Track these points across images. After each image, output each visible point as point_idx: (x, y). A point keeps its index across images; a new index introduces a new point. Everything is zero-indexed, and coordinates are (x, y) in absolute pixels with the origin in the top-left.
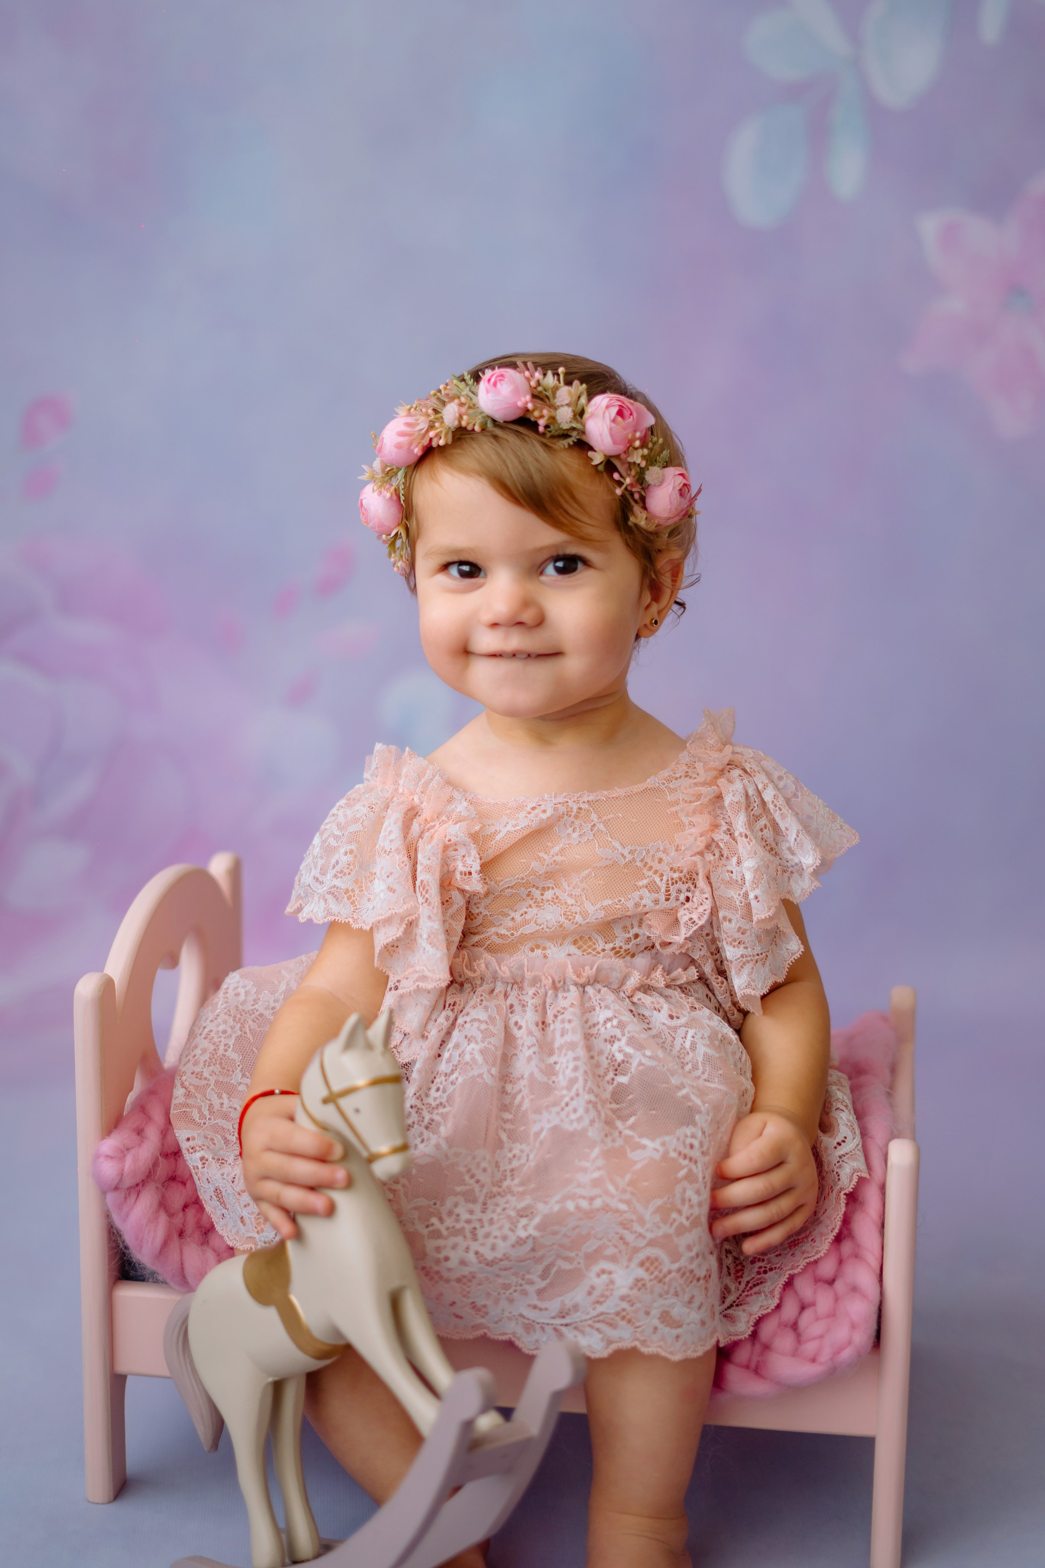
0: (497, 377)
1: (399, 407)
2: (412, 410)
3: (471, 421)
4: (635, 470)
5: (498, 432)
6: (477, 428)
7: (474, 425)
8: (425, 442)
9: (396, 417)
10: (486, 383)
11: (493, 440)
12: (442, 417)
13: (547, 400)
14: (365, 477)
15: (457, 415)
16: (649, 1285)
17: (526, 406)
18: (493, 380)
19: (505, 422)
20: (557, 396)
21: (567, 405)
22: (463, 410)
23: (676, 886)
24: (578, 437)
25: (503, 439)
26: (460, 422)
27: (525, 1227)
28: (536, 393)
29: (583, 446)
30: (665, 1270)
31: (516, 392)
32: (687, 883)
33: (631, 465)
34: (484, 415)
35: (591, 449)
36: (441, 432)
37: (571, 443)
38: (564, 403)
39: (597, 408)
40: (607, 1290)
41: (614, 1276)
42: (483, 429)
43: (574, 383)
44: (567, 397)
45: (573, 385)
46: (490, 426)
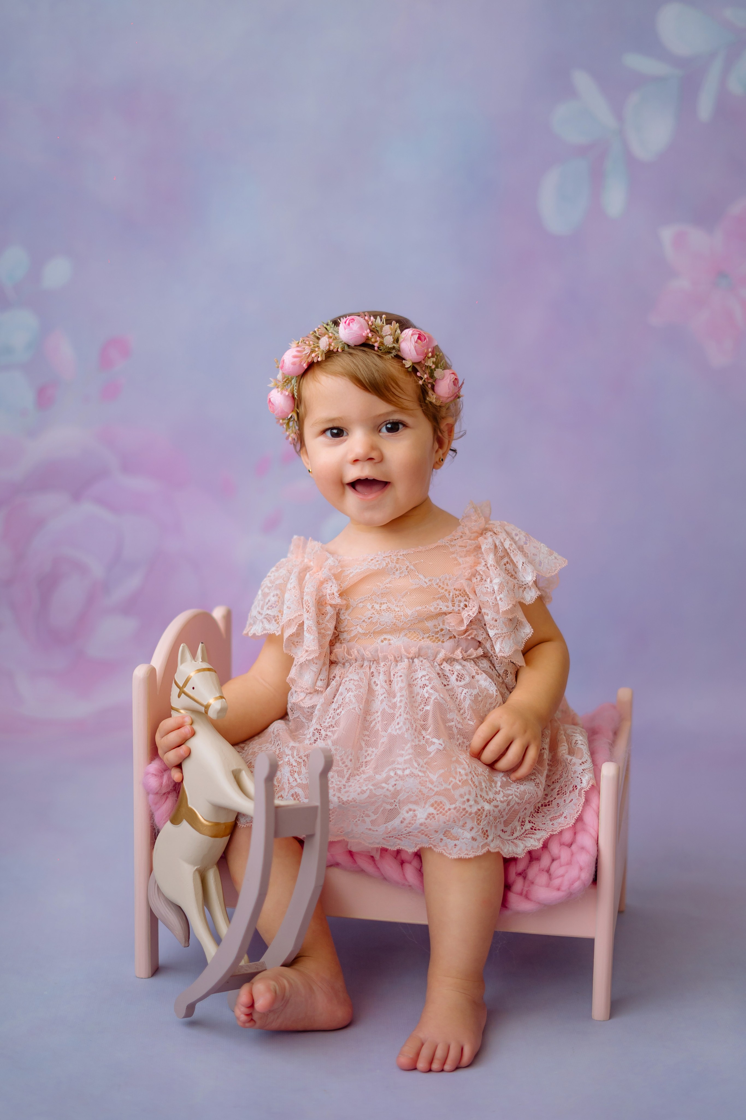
0: (350, 320)
2: (300, 343)
3: (336, 346)
4: (428, 371)
5: (351, 351)
6: (340, 350)
7: (338, 348)
8: (309, 360)
9: (291, 348)
10: (344, 323)
11: (349, 356)
12: (319, 345)
13: (378, 333)
14: (272, 385)
15: (328, 343)
16: (436, 817)
17: (367, 336)
18: (347, 322)
19: (355, 346)
20: (383, 330)
21: (390, 335)
22: (331, 340)
23: (458, 598)
24: (396, 353)
25: (354, 354)
26: (329, 347)
27: (367, 785)
28: (372, 329)
29: (399, 358)
30: (446, 809)
31: (361, 328)
32: (464, 596)
33: (426, 368)
34: (343, 343)
35: (404, 359)
36: (319, 353)
37: (393, 356)
38: (387, 334)
39: (406, 336)
40: (412, 820)
41: (416, 812)
42: (343, 351)
43: (393, 323)
44: (389, 331)
45: (392, 324)
46: (346, 348)
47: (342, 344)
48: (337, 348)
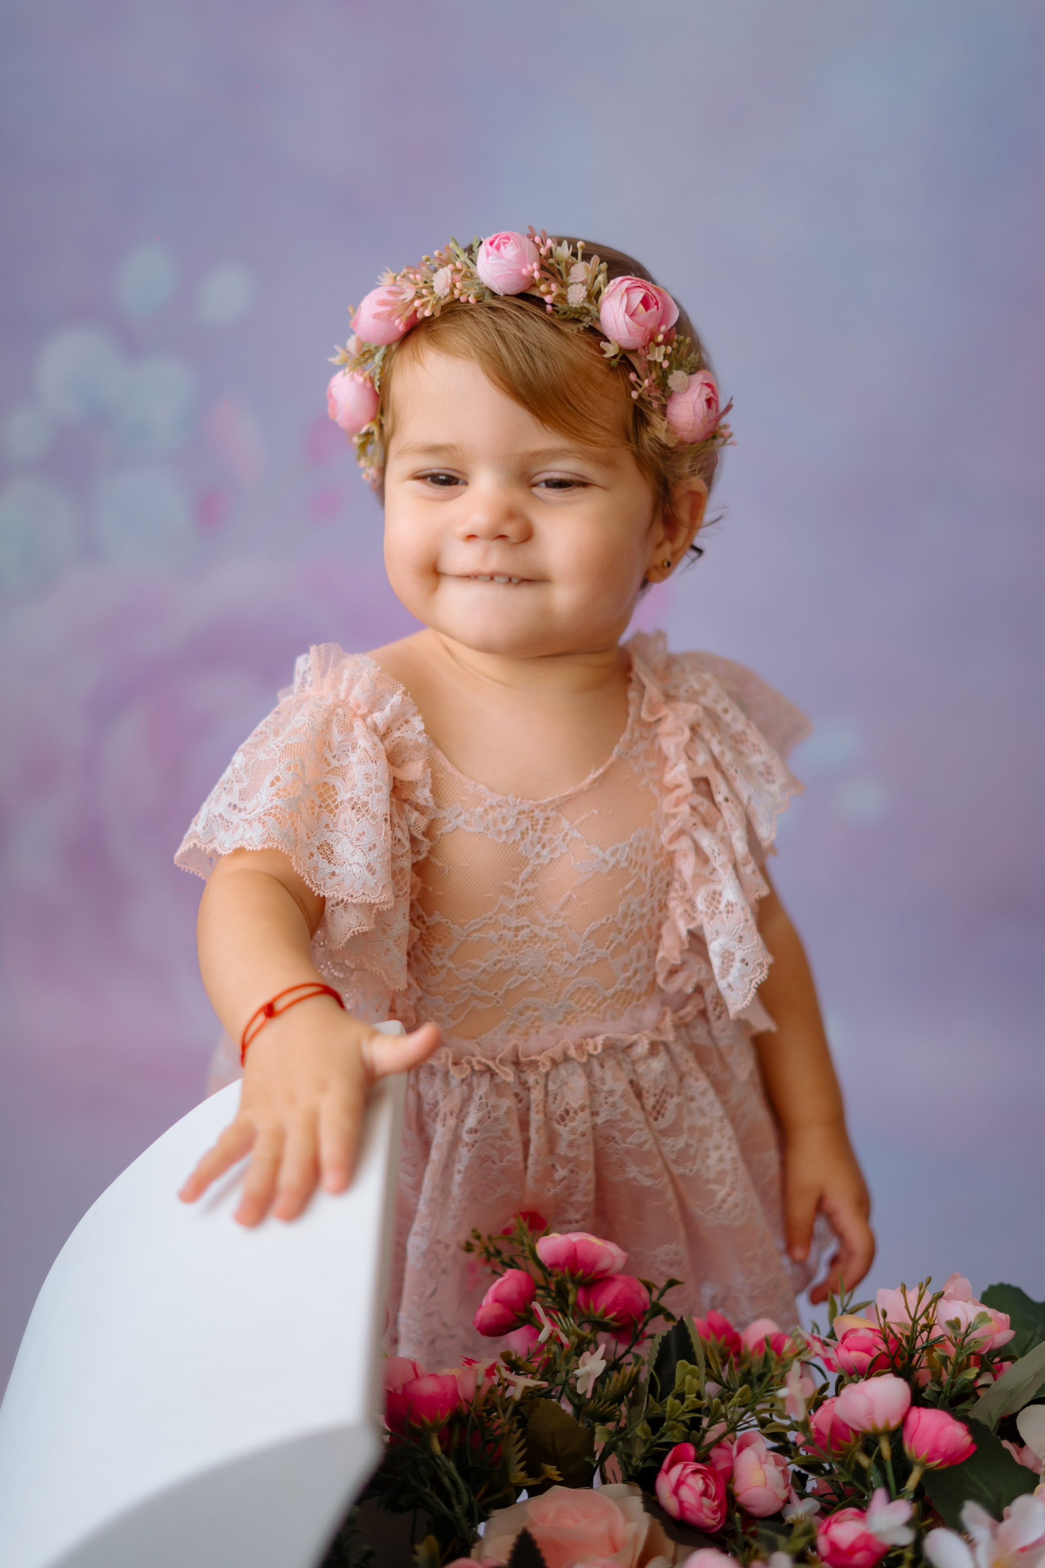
0: (500, 239)
1: (383, 273)
2: (398, 278)
3: (466, 292)
4: (657, 373)
5: (496, 306)
7: (469, 297)
8: (408, 314)
9: (378, 286)
10: (488, 246)
12: (432, 287)
13: (559, 277)
14: (335, 360)
15: (450, 281)
17: (532, 274)
19: (506, 295)
20: (571, 272)
21: (583, 283)
22: (458, 277)
24: (590, 324)
26: (452, 292)
28: (546, 265)
29: (596, 334)
31: (522, 258)
33: (652, 364)
34: (481, 286)
35: (607, 340)
36: (429, 301)
37: (582, 329)
38: (577, 281)
39: (618, 290)
42: (478, 302)
43: (593, 259)
44: (581, 274)
45: (592, 262)
46: (489, 300)
47: (481, 289)
48: (468, 294)
